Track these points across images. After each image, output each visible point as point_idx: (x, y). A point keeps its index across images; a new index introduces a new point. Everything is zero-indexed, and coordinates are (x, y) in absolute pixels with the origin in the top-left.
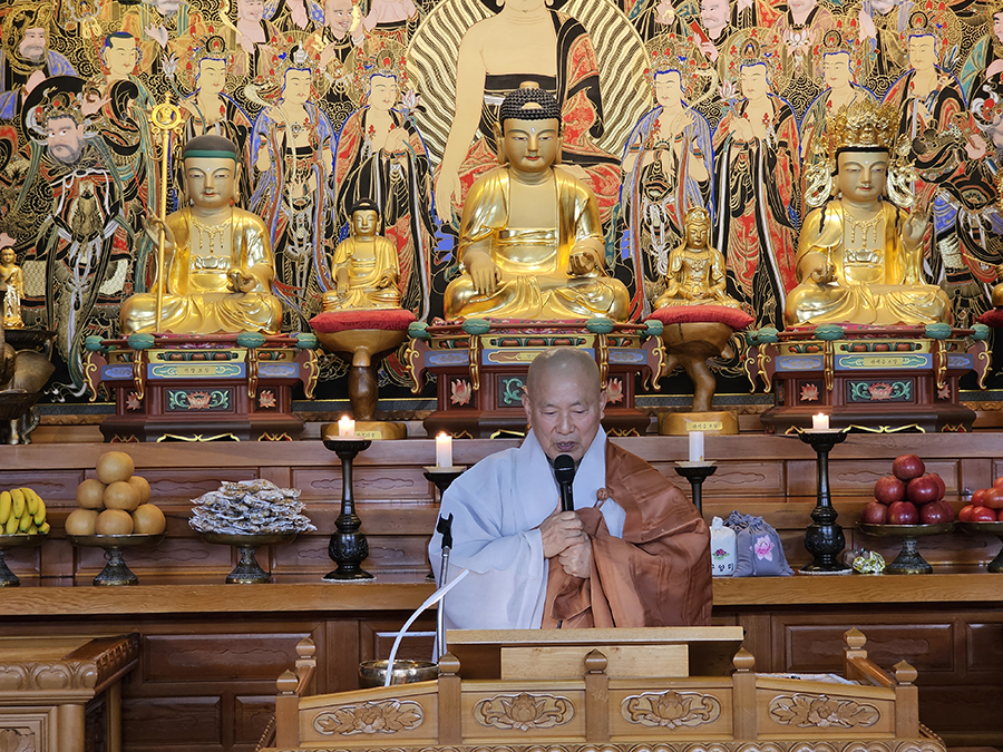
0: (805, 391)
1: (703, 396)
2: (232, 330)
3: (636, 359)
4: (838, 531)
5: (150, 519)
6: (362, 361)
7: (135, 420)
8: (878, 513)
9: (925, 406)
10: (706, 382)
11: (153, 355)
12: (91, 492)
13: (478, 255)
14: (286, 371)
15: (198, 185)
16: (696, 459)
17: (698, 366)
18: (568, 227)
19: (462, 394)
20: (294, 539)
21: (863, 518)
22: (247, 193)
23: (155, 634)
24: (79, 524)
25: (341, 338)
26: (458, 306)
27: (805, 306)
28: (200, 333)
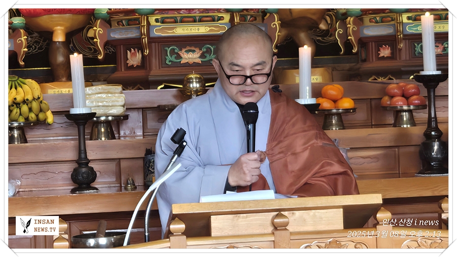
0: (382, 50)
19: (135, 59)
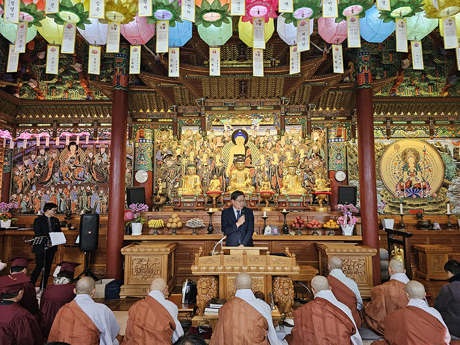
0: (283, 205)
1: (267, 205)
2: (194, 194)
3: (256, 199)
4: (287, 228)
5: (180, 224)
6: (214, 199)
7: (179, 208)
8: (294, 225)
9: (302, 207)
10: (268, 203)
11: (182, 198)
12: (171, 220)
13: (232, 182)
14: (202, 200)
15: (190, 171)
16: (265, 216)
17: (266, 200)
18: (246, 178)
20: (202, 228)
21: (292, 226)
22: (197, 172)
23: (180, 243)
24: (169, 225)
25: (211, 195)
26: (229, 191)
27: (283, 191)
28: (189, 194)
